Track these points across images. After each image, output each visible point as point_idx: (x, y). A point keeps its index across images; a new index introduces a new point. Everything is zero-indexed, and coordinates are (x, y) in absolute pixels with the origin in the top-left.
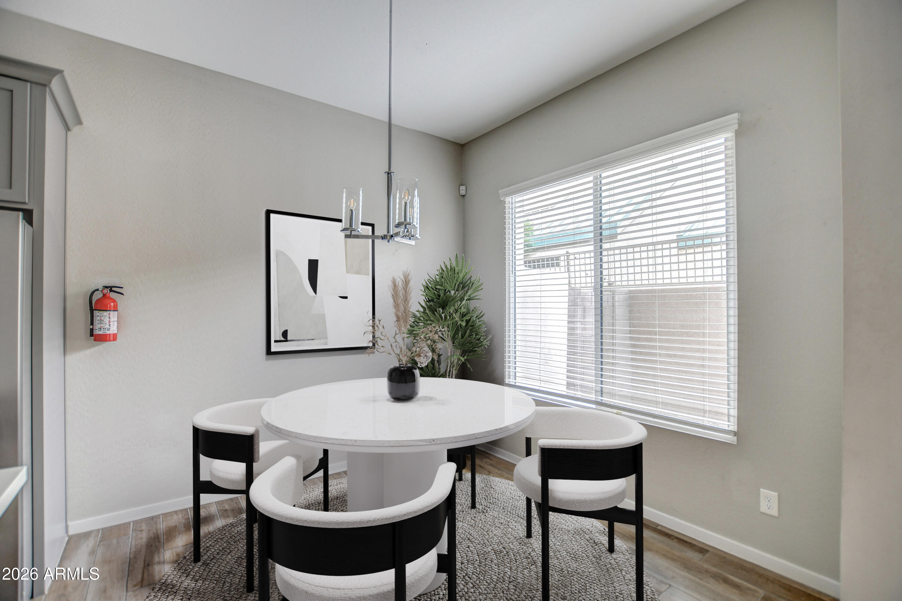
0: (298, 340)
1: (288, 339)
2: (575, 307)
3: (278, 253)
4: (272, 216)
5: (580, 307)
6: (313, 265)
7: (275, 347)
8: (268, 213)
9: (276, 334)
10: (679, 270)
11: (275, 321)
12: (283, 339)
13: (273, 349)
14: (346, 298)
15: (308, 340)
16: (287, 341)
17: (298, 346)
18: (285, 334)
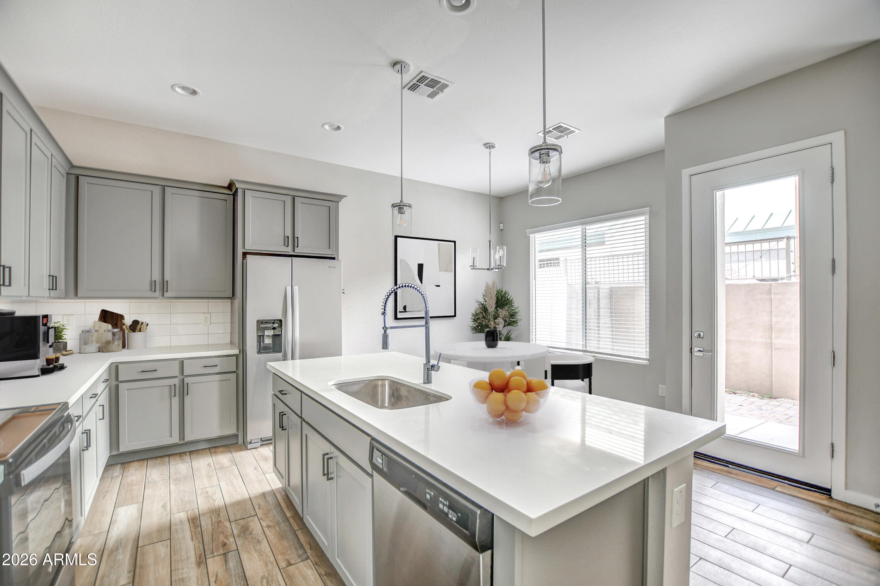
0: (412, 311)
1: (407, 310)
2: (571, 299)
3: (401, 260)
4: (398, 238)
5: (574, 299)
6: (421, 267)
7: (399, 316)
8: (396, 237)
9: (400, 308)
10: (623, 262)
11: (399, 301)
12: (404, 311)
13: (398, 317)
14: (439, 286)
15: (417, 311)
16: (406, 312)
17: (412, 315)
18: (405, 308)
